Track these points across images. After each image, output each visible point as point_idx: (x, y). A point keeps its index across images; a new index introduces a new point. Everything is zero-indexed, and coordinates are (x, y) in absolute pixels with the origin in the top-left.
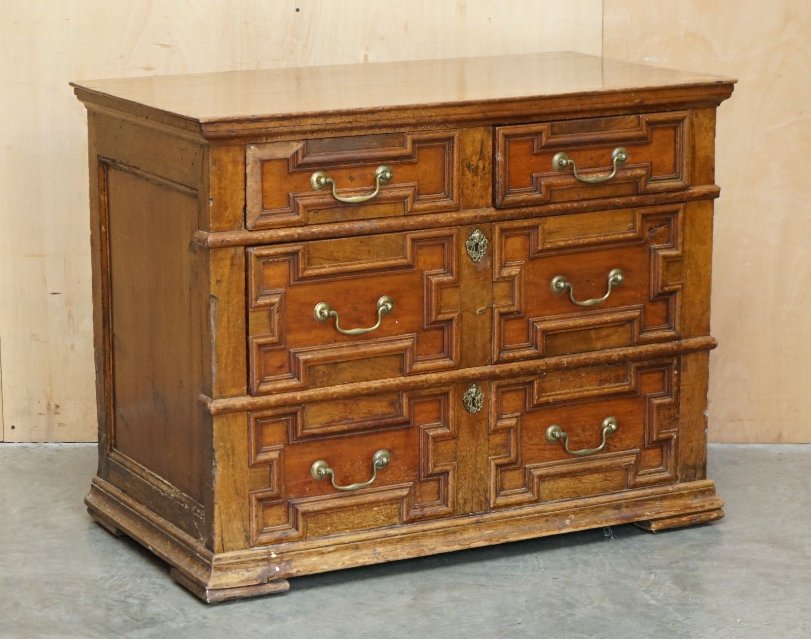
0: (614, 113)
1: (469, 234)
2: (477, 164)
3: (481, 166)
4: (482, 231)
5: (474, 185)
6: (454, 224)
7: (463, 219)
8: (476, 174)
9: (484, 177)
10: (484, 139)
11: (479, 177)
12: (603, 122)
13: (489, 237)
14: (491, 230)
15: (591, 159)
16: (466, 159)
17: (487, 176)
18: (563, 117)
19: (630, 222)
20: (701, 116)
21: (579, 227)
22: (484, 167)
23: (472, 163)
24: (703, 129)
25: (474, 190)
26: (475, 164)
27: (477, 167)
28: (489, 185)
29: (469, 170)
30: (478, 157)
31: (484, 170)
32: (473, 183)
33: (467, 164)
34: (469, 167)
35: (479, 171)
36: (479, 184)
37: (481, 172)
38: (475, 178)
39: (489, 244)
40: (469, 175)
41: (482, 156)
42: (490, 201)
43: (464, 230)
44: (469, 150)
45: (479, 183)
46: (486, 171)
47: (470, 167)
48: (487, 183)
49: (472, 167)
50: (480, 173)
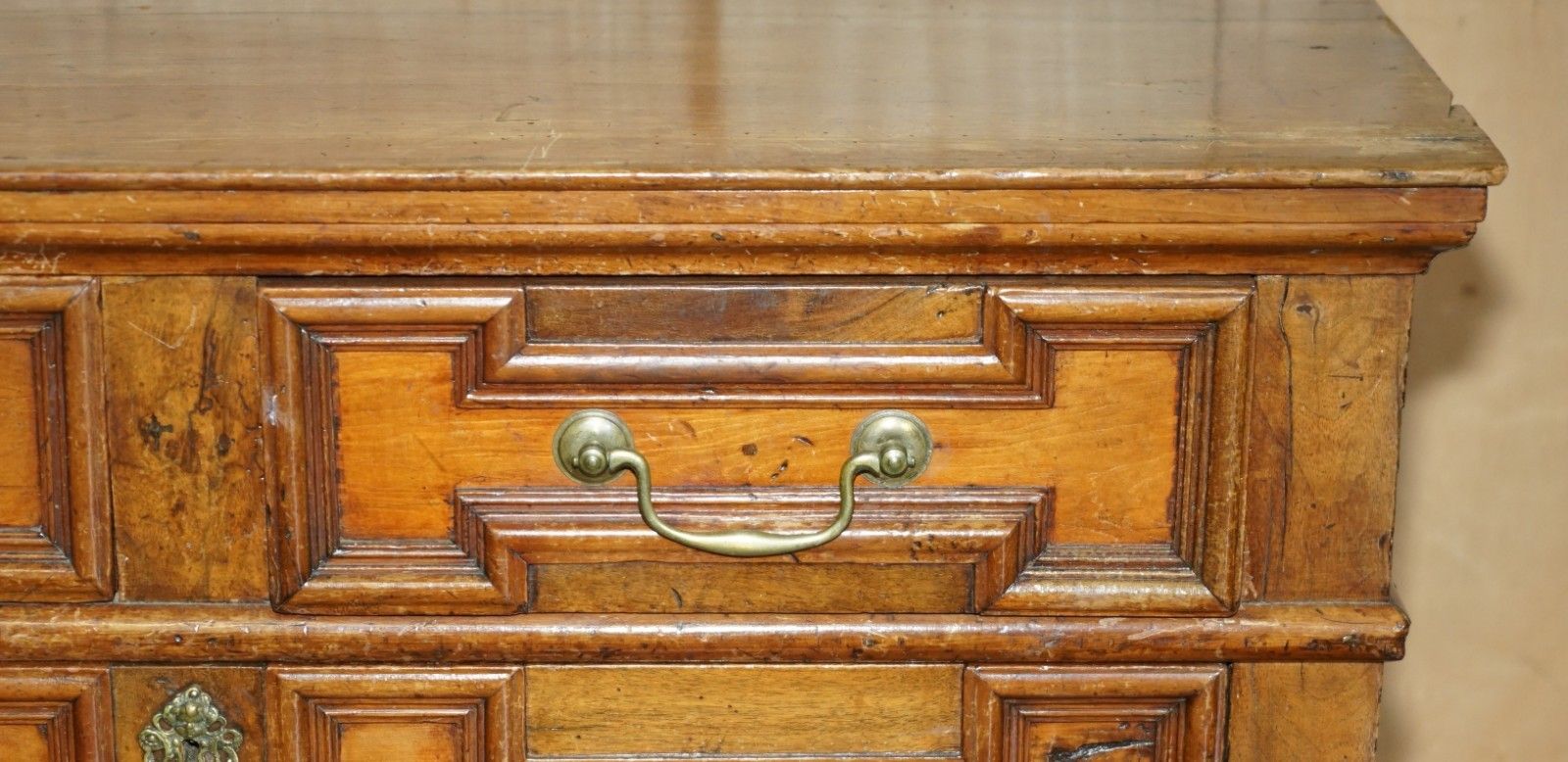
0: (862, 266)
1: (158, 698)
2: (191, 423)
3: (207, 428)
4: (220, 695)
5: (179, 507)
6: (73, 654)
7: (117, 642)
8: (189, 464)
9: (225, 479)
10: (221, 330)
11: (203, 479)
12: (795, 307)
13: (251, 719)
14: (256, 693)
15: (748, 450)
16: (136, 401)
17: (239, 475)
18: (602, 266)
19: (946, 719)
20: (1326, 307)
21: (690, 718)
22: (224, 440)
23: (163, 420)
24: (1336, 362)
25: (180, 526)
26: (180, 424)
27: (192, 436)
28: (250, 514)
29: (155, 449)
30: (193, 397)
31: (223, 453)
32: (174, 501)
33: (141, 422)
34: (151, 432)
35: (202, 452)
36: (208, 507)
37: (210, 458)
38: (184, 481)
39: (251, 747)
40: (153, 463)
41: (210, 399)
42: (258, 579)
43: (128, 684)
44: (147, 370)
45: (204, 499)
46: (234, 454)
47: (157, 436)
48: (241, 506)
49: (166, 435)
50: (206, 464)
